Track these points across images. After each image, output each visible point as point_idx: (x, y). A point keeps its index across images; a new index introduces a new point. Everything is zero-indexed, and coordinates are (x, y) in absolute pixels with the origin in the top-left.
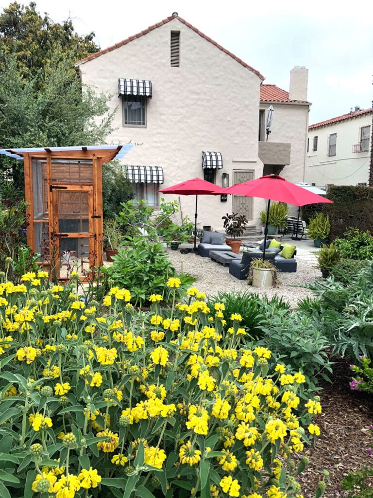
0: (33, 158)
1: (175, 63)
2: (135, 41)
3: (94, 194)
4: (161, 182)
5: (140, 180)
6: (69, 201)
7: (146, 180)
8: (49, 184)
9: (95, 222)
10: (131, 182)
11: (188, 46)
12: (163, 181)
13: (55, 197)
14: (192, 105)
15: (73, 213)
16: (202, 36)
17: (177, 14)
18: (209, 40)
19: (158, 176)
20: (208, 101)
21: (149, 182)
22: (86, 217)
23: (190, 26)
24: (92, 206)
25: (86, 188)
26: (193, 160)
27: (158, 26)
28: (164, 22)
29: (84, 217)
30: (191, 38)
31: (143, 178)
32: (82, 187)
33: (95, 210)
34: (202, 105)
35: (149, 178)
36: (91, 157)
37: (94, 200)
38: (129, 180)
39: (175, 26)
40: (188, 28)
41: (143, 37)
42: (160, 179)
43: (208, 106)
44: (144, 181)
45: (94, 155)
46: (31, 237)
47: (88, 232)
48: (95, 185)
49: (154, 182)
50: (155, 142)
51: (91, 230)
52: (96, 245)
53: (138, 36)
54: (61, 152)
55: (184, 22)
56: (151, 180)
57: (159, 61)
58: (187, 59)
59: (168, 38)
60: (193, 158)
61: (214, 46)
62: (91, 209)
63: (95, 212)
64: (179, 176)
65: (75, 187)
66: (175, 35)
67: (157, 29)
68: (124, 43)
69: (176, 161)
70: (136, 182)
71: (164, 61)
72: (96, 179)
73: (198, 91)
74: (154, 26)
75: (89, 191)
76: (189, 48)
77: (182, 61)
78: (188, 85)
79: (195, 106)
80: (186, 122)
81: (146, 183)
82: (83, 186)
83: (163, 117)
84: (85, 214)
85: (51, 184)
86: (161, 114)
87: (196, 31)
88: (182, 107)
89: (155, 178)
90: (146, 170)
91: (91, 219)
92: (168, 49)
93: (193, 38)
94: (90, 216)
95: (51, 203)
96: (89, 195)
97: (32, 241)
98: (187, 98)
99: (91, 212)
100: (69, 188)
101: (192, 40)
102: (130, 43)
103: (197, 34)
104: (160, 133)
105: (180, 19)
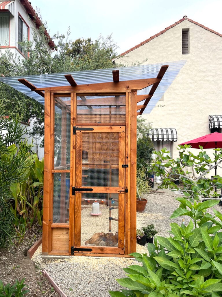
0: (55, 94)
1: (185, 51)
2: (155, 39)
3: (126, 137)
4: (175, 140)
5: (158, 138)
6: (101, 151)
7: (163, 139)
8: (73, 125)
9: (126, 173)
10: (151, 140)
11: (196, 38)
12: (177, 139)
13: (79, 140)
14: (200, 81)
15: (103, 163)
16: (207, 29)
17: (187, 17)
18: (212, 32)
19: (173, 135)
20: (213, 76)
21: (165, 140)
22: (116, 166)
23: (196, 24)
24: (123, 152)
25: (116, 129)
26: (200, 123)
27: (172, 27)
28: (177, 23)
29: (114, 167)
30: (198, 32)
31: (160, 137)
32: (111, 128)
33: (127, 158)
34: (208, 80)
35: (165, 137)
36: (123, 90)
37: (126, 144)
38: (149, 139)
39: (185, 25)
40: (196, 25)
41: (161, 36)
42: (174, 138)
43: (213, 81)
44: (161, 140)
45: (128, 88)
46: (49, 191)
47: (118, 186)
48: (128, 124)
49: (169, 140)
50: (170, 110)
51: (121, 183)
52: (127, 204)
53: (157, 35)
54: (88, 85)
55: (192, 22)
56: (167, 139)
57: (173, 51)
58: (195, 47)
59: (180, 34)
60: (201, 121)
61: (217, 36)
62: (122, 157)
63: (126, 160)
64: (189, 136)
65: (103, 128)
66: (185, 32)
67: (171, 29)
68: (147, 41)
69: (186, 124)
70: (155, 140)
71: (177, 51)
72: (130, 117)
73: (204, 70)
74: (169, 27)
75: (120, 133)
76: (196, 39)
77: (191, 49)
78: (196, 66)
79: (202, 82)
80: (195, 94)
81: (163, 141)
82: (113, 127)
83: (176, 91)
84: (115, 163)
85: (75, 126)
86: (175, 90)
87: (202, 26)
88: (191, 83)
89: (170, 137)
90: (163, 131)
91: (121, 170)
92: (180, 42)
93: (199, 32)
94: (121, 164)
95: (73, 148)
96: (120, 137)
97: (49, 195)
98: (195, 76)
99: (122, 160)
100: (96, 129)
101: (198, 34)
102: (152, 41)
103: (203, 29)
104: (174, 104)
105: (189, 20)
